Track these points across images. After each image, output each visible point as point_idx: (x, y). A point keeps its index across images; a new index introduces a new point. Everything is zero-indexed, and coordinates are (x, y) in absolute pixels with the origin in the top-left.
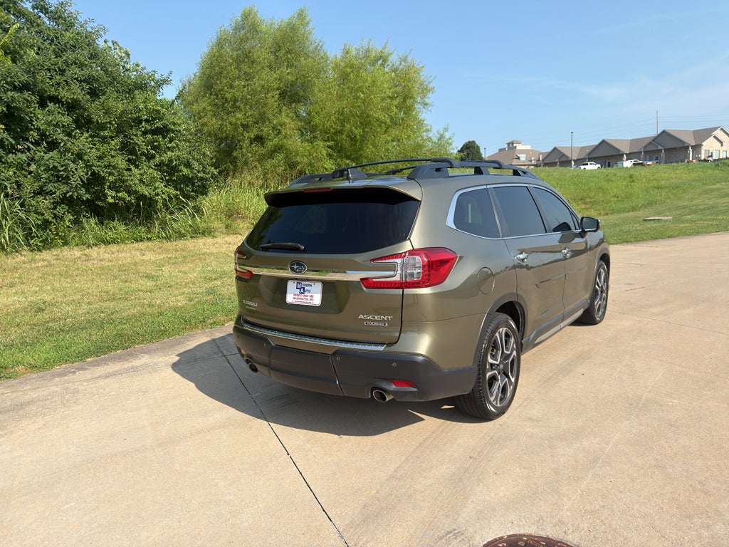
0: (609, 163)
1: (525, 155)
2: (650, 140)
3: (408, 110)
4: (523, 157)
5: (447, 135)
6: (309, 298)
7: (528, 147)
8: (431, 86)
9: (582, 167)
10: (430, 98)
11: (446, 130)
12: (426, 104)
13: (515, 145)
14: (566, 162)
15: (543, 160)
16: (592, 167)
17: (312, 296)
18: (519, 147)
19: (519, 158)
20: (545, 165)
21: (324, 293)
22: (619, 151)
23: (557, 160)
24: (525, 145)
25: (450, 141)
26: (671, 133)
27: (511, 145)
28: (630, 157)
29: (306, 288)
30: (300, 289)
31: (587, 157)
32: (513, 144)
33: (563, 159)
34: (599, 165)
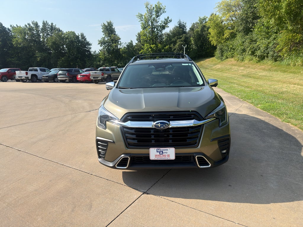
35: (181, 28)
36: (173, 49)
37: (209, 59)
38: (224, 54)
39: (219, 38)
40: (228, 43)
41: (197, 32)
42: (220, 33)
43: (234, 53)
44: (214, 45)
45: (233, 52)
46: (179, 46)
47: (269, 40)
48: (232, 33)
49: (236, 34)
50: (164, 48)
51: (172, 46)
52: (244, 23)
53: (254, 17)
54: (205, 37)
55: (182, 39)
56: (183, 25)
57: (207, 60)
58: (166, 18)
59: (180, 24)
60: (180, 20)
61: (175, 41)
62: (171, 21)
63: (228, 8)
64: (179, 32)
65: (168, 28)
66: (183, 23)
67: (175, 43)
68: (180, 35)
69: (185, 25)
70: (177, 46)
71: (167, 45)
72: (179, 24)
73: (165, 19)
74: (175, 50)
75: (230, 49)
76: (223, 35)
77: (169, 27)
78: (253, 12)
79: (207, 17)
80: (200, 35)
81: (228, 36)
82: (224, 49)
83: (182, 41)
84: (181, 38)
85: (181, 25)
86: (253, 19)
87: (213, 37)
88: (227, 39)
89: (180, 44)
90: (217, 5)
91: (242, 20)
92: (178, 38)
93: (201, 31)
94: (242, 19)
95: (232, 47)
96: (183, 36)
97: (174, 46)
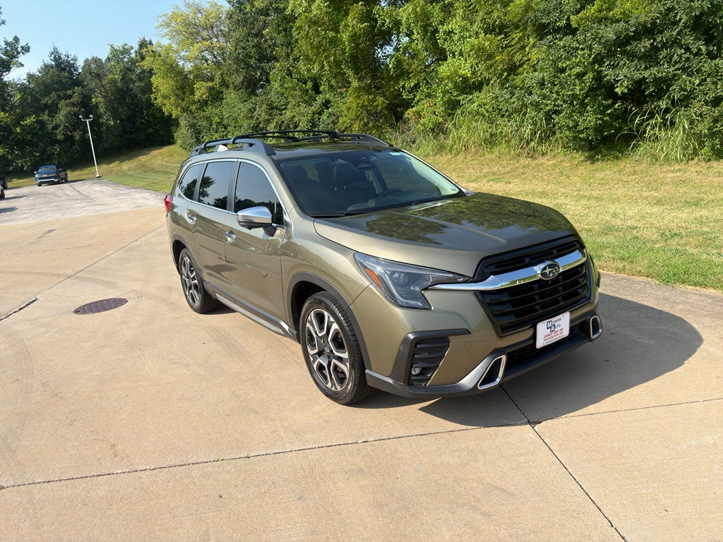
35: (63, 69)
36: (50, 127)
37: (159, 151)
38: (203, 137)
39: (183, 100)
40: (209, 110)
41: (113, 82)
42: (182, 88)
43: (226, 135)
44: (171, 115)
45: (223, 132)
46: (66, 116)
47: (313, 107)
48: (211, 89)
49: (222, 92)
50: (21, 122)
51: (45, 117)
52: (243, 68)
53: (261, 57)
54: (136, 97)
55: (75, 99)
56: (68, 62)
57: (156, 152)
58: (10, 39)
59: (57, 59)
60: (55, 49)
61: (52, 104)
62: (26, 49)
63: (192, 30)
64: (61, 81)
65: (21, 68)
66: (68, 57)
67: (53, 109)
68: (66, 89)
69: (74, 63)
70: (61, 117)
71: (30, 116)
72: (55, 59)
73: (7, 43)
74: (56, 127)
75: (214, 126)
76: (193, 93)
77: (23, 65)
78: (256, 45)
79: (132, 48)
80: (121, 90)
81: (204, 96)
82: (199, 126)
83: (73, 105)
84: (70, 97)
85: (62, 63)
86: (260, 60)
87: (165, 97)
88: (203, 104)
89: (69, 113)
90: (161, 20)
91: (237, 61)
92: (60, 98)
93: (122, 80)
94: (237, 58)
95: (219, 121)
96: (74, 93)
97: (53, 117)
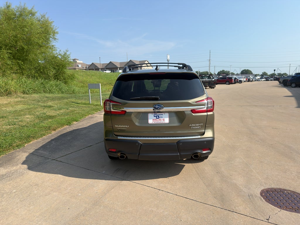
0: (113, 70)
1: (81, 65)
2: (126, 63)
3: (47, 40)
4: (80, 66)
5: (68, 53)
6: (162, 120)
7: (82, 62)
8: (56, 31)
9: (105, 72)
10: (57, 36)
11: (67, 51)
12: (55, 39)
13: (76, 60)
14: (97, 69)
15: (88, 68)
16: (108, 72)
17: (164, 119)
18: (78, 61)
19: (78, 66)
20: (89, 69)
21: (170, 117)
22: (116, 66)
23: (94, 68)
24: (80, 61)
25: (69, 56)
26: (133, 61)
27: (74, 60)
28: (120, 68)
29: (160, 116)
30: (156, 117)
31: (105, 68)
32: (75, 60)
33: (96, 68)
34: (110, 71)
